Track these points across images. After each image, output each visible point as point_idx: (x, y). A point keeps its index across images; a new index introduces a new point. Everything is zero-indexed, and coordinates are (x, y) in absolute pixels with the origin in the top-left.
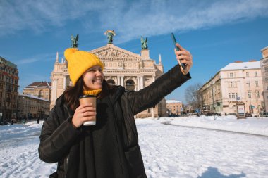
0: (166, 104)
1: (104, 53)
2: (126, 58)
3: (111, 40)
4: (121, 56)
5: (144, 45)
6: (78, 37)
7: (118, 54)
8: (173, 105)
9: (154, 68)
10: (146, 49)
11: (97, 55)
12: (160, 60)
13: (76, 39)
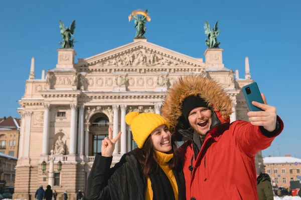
0: (263, 166)
1: (128, 58)
2: (172, 66)
3: (142, 32)
4: (163, 64)
5: (211, 39)
6: (73, 26)
7: (155, 59)
8: (288, 168)
9: (232, 87)
10: (216, 46)
11: (114, 61)
12: (247, 68)
13: (71, 31)
